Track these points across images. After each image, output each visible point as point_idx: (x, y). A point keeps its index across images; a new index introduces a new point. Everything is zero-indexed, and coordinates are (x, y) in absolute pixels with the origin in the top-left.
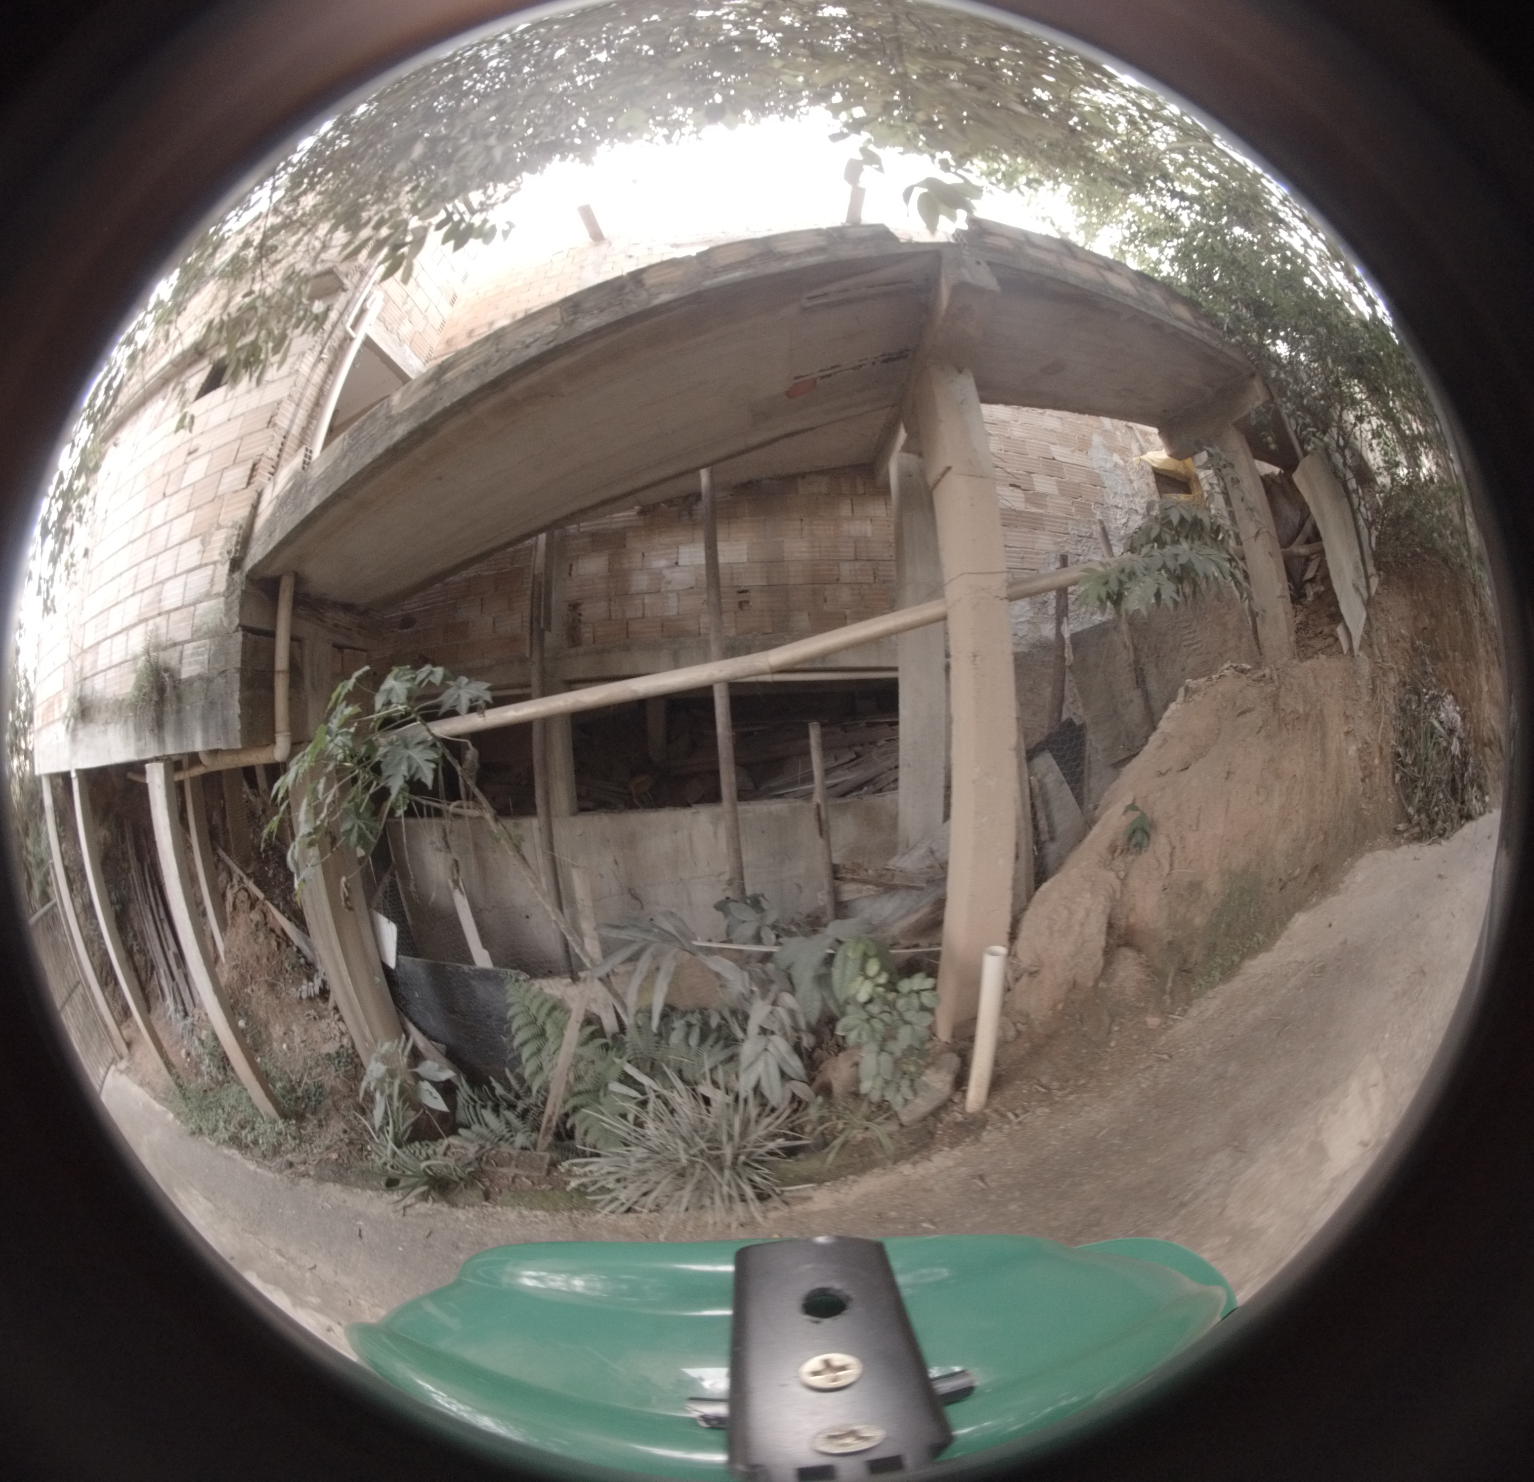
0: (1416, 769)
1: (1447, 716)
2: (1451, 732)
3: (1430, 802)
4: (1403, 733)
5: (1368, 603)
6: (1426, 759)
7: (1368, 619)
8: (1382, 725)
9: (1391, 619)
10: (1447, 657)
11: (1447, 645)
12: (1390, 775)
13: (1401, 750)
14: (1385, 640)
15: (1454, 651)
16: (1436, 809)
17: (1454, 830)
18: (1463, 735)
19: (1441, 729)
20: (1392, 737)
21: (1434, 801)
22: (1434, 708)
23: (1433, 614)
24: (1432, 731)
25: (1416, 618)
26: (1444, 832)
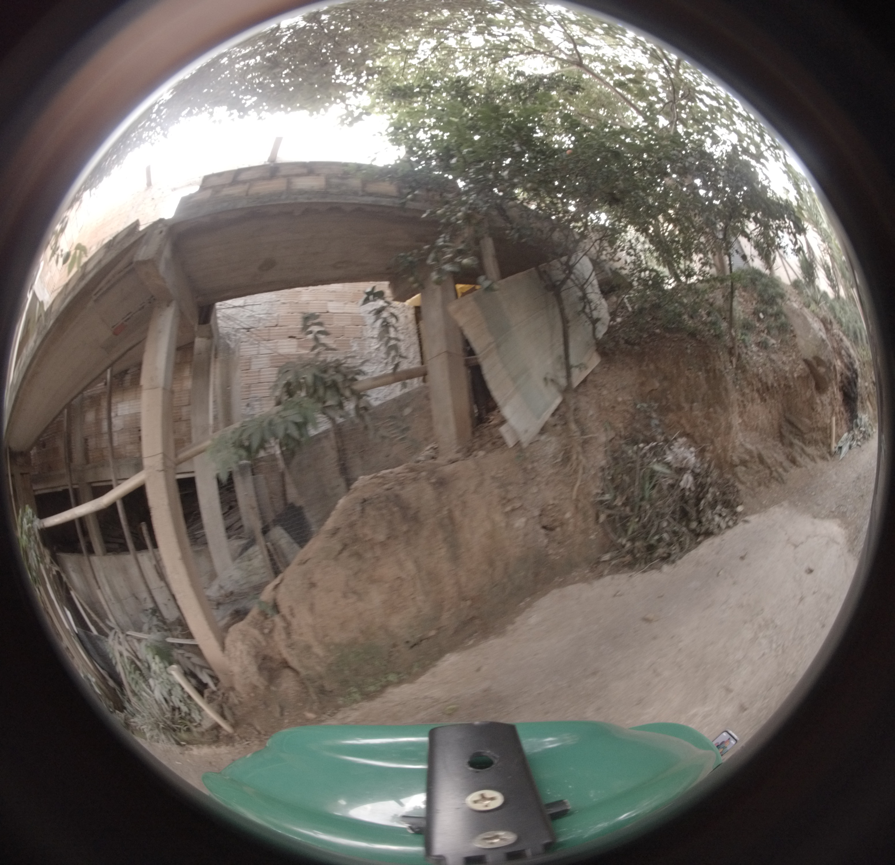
0: (628, 509)
1: (676, 457)
2: (681, 470)
3: (648, 533)
4: (612, 480)
5: (569, 391)
6: (642, 499)
7: (563, 402)
8: (578, 484)
9: (605, 392)
11: (682, 399)
14: (589, 413)
15: (693, 402)
16: (656, 537)
17: (684, 550)
18: (699, 469)
19: (668, 471)
20: (595, 489)
21: (653, 531)
22: (655, 455)
23: (665, 378)
24: (653, 474)
25: (642, 384)
26: (669, 555)
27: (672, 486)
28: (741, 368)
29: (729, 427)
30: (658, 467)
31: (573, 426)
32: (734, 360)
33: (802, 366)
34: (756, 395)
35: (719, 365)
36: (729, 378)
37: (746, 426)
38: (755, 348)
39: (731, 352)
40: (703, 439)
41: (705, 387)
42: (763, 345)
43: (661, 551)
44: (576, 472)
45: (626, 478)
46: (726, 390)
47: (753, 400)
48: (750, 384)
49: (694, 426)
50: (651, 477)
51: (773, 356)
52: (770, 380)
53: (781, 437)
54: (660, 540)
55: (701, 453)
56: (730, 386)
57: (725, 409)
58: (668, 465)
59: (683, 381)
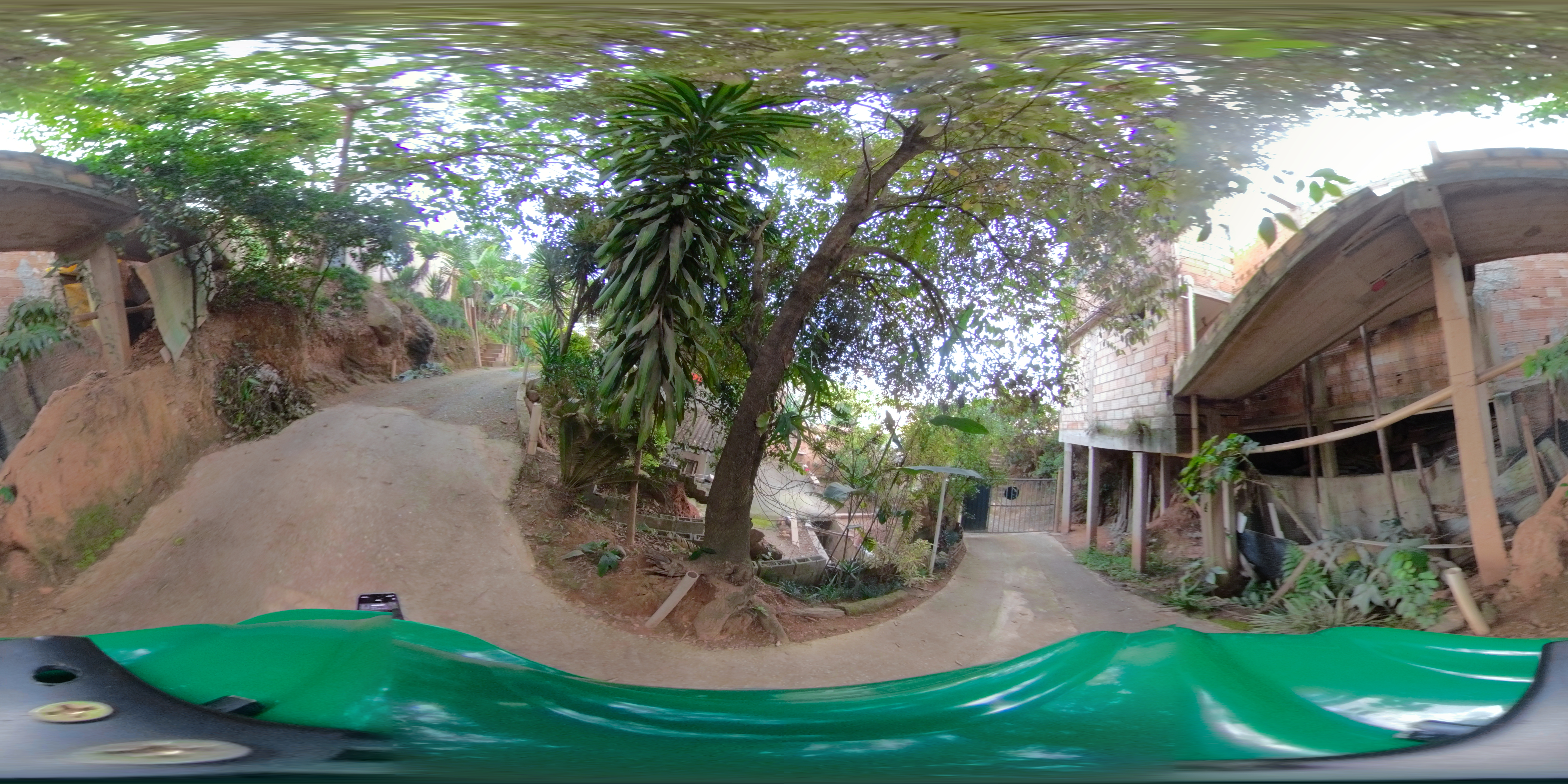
0: (236, 406)
1: (264, 375)
2: (268, 383)
3: (253, 419)
4: (222, 389)
5: (195, 331)
6: (245, 399)
7: (192, 338)
8: (202, 390)
9: (214, 333)
10: (264, 347)
11: (266, 342)
12: (213, 413)
13: (220, 399)
14: (206, 346)
15: (274, 344)
16: (259, 421)
17: (280, 428)
18: (280, 382)
19: (259, 383)
20: (212, 394)
21: (256, 417)
22: (251, 373)
23: (255, 329)
24: (249, 385)
25: (238, 332)
26: (271, 431)
27: (263, 392)
28: (314, 326)
29: (301, 359)
30: (252, 381)
31: (197, 354)
32: (309, 321)
33: (367, 329)
34: (323, 343)
35: (296, 323)
36: (303, 331)
37: (313, 360)
38: (327, 316)
39: (307, 316)
40: (281, 366)
41: (284, 336)
42: (336, 315)
43: (265, 428)
44: (200, 383)
45: (232, 388)
46: (300, 338)
47: (320, 345)
48: (319, 336)
49: (275, 358)
50: (248, 387)
51: (342, 322)
52: (336, 334)
53: (343, 368)
54: (262, 423)
55: (281, 373)
56: (303, 336)
57: (299, 349)
58: (258, 379)
59: (268, 331)
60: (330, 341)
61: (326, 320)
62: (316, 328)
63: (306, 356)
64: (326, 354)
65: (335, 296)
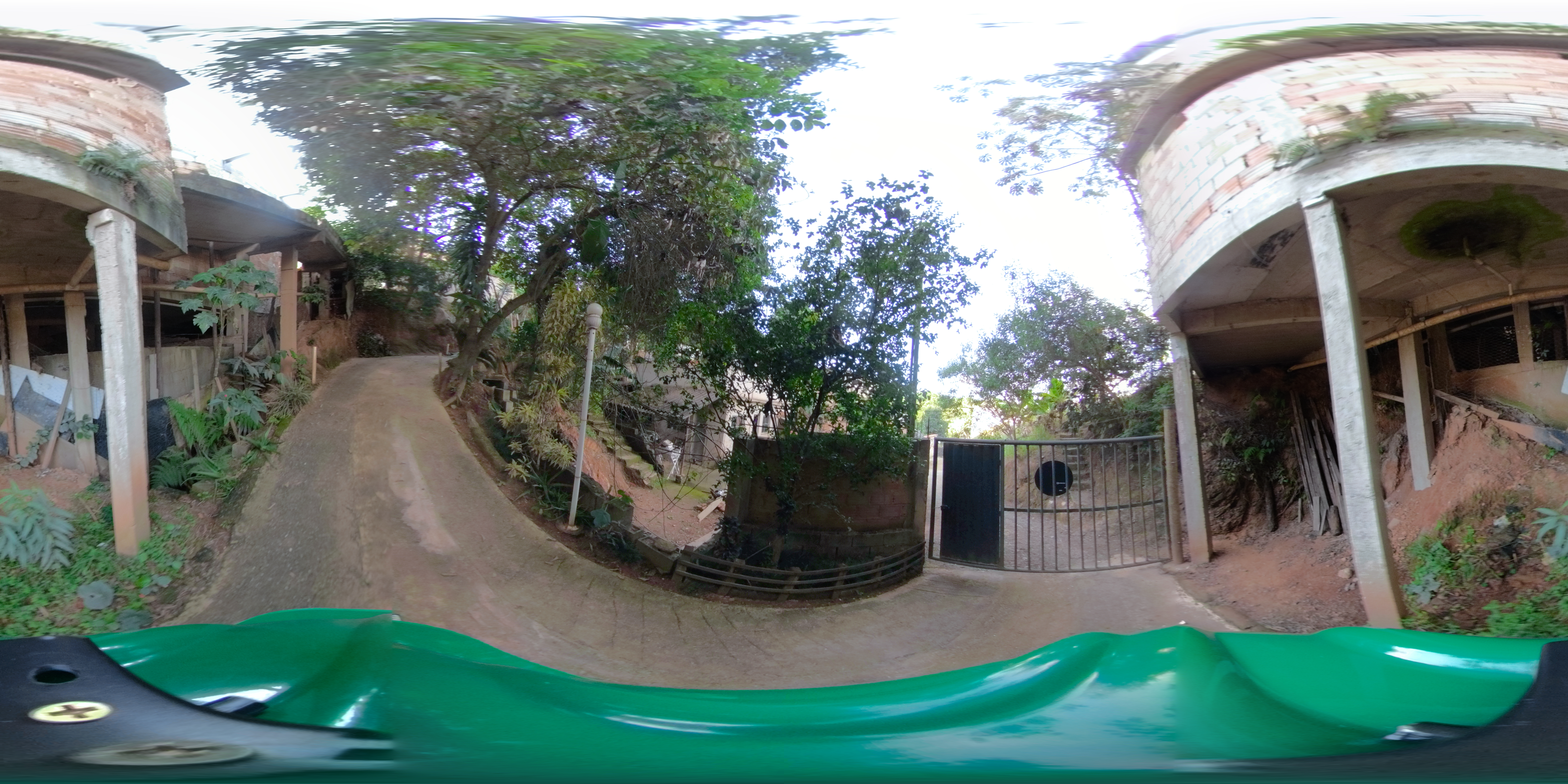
2: (379, 340)
4: (360, 335)
10: (379, 325)
11: (380, 323)
12: (354, 345)
13: (356, 341)
18: (384, 341)
20: (355, 338)
27: (376, 342)
29: (395, 334)
30: (372, 336)
32: (402, 319)
33: (433, 326)
35: (396, 318)
37: (403, 336)
38: (412, 317)
39: (401, 316)
40: (386, 335)
41: (388, 322)
42: (416, 317)
43: (372, 356)
44: (352, 335)
45: (363, 340)
46: (397, 325)
47: (408, 331)
48: (407, 326)
49: (384, 331)
50: (370, 338)
51: (420, 321)
52: (415, 327)
53: (416, 343)
54: (371, 353)
55: (385, 338)
56: (399, 324)
57: (395, 329)
58: (375, 338)
59: (381, 319)
60: (412, 329)
61: (411, 319)
62: (404, 322)
63: (398, 334)
64: (409, 335)
65: (419, 308)
